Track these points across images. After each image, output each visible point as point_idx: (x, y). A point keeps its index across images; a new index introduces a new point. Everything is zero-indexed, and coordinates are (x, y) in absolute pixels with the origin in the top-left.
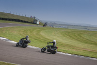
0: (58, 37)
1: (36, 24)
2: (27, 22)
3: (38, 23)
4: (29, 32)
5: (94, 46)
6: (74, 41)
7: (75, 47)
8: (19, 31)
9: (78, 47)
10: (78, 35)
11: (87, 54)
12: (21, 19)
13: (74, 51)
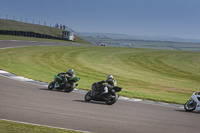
0: (114, 65)
1: (67, 40)
2: (50, 37)
3: (71, 38)
4: (53, 56)
5: (188, 81)
6: (148, 73)
7: (150, 84)
8: (34, 56)
9: (155, 85)
10: (156, 60)
11: (173, 99)
12: (36, 31)
13: (147, 93)
